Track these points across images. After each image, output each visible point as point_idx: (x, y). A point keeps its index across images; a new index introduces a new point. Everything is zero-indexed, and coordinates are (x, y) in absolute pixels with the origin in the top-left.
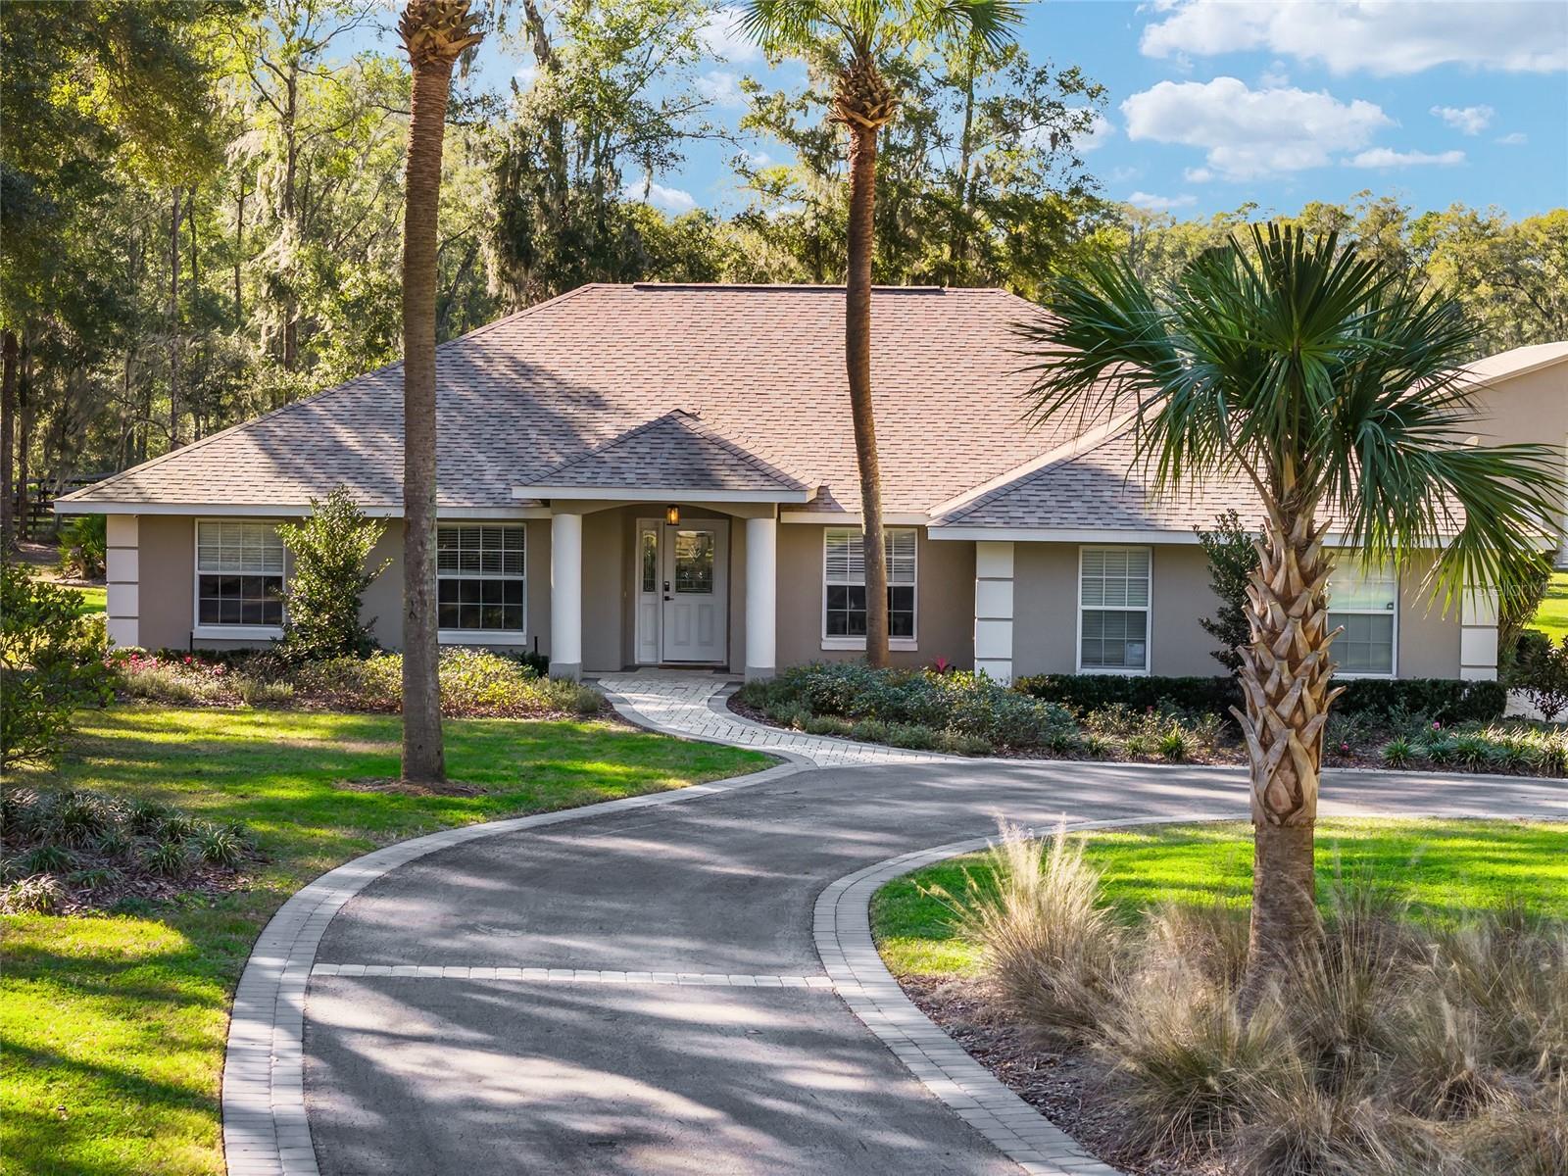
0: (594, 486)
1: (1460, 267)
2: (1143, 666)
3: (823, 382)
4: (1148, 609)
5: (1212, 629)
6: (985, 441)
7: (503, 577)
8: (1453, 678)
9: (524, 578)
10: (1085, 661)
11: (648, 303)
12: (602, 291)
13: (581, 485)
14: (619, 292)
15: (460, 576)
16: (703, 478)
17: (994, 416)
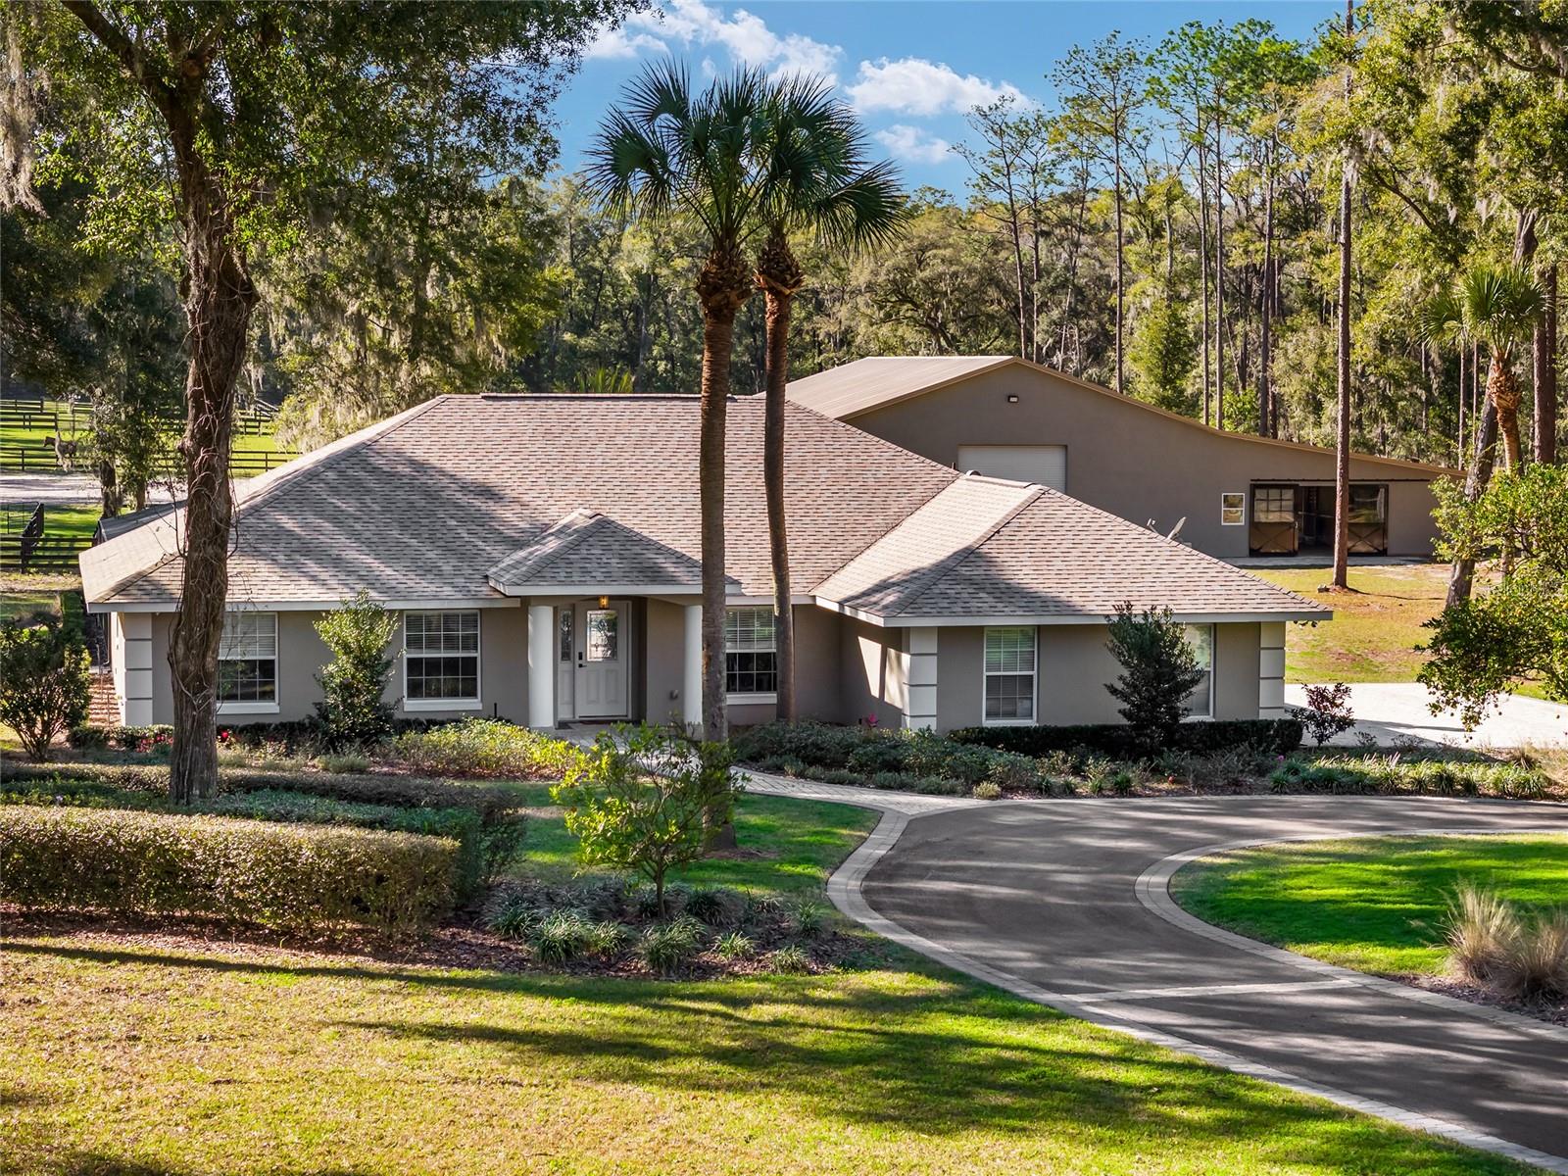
0: (572, 583)
1: (655, 241)
2: (1031, 716)
3: (676, 482)
4: (1034, 673)
5: (1114, 691)
6: (826, 532)
7: (460, 654)
8: (1249, 718)
9: (477, 655)
10: (989, 715)
11: (500, 412)
12: (457, 402)
13: (561, 583)
14: (471, 402)
15: (425, 654)
16: (656, 575)
17: (824, 509)
